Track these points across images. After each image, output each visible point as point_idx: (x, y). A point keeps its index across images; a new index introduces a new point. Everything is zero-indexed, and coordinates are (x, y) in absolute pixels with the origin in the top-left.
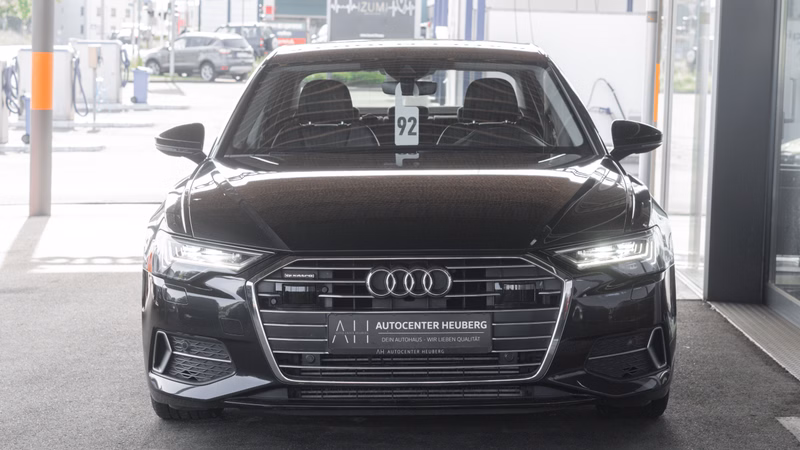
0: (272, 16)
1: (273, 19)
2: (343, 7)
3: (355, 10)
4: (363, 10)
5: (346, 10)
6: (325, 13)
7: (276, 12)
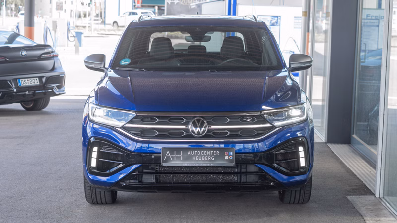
0: (140, 5)
1: (140, 6)
2: (172, 2)
3: (178, 3)
4: (182, 3)
5: (174, 3)
6: (164, 4)
7: (142, 3)
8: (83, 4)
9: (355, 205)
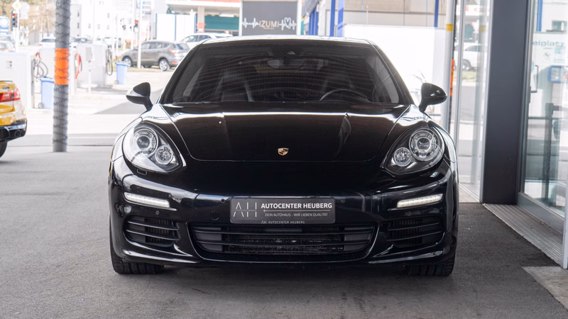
1: (203, 31)
6: (238, 28)
7: (205, 27)
8: (124, 27)
9: (535, 278)
